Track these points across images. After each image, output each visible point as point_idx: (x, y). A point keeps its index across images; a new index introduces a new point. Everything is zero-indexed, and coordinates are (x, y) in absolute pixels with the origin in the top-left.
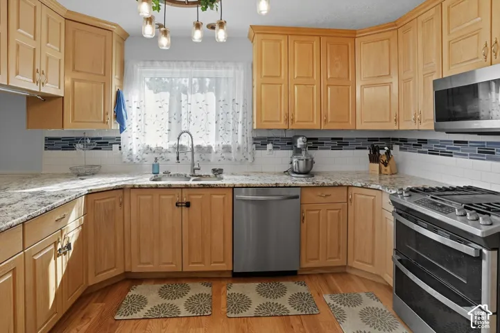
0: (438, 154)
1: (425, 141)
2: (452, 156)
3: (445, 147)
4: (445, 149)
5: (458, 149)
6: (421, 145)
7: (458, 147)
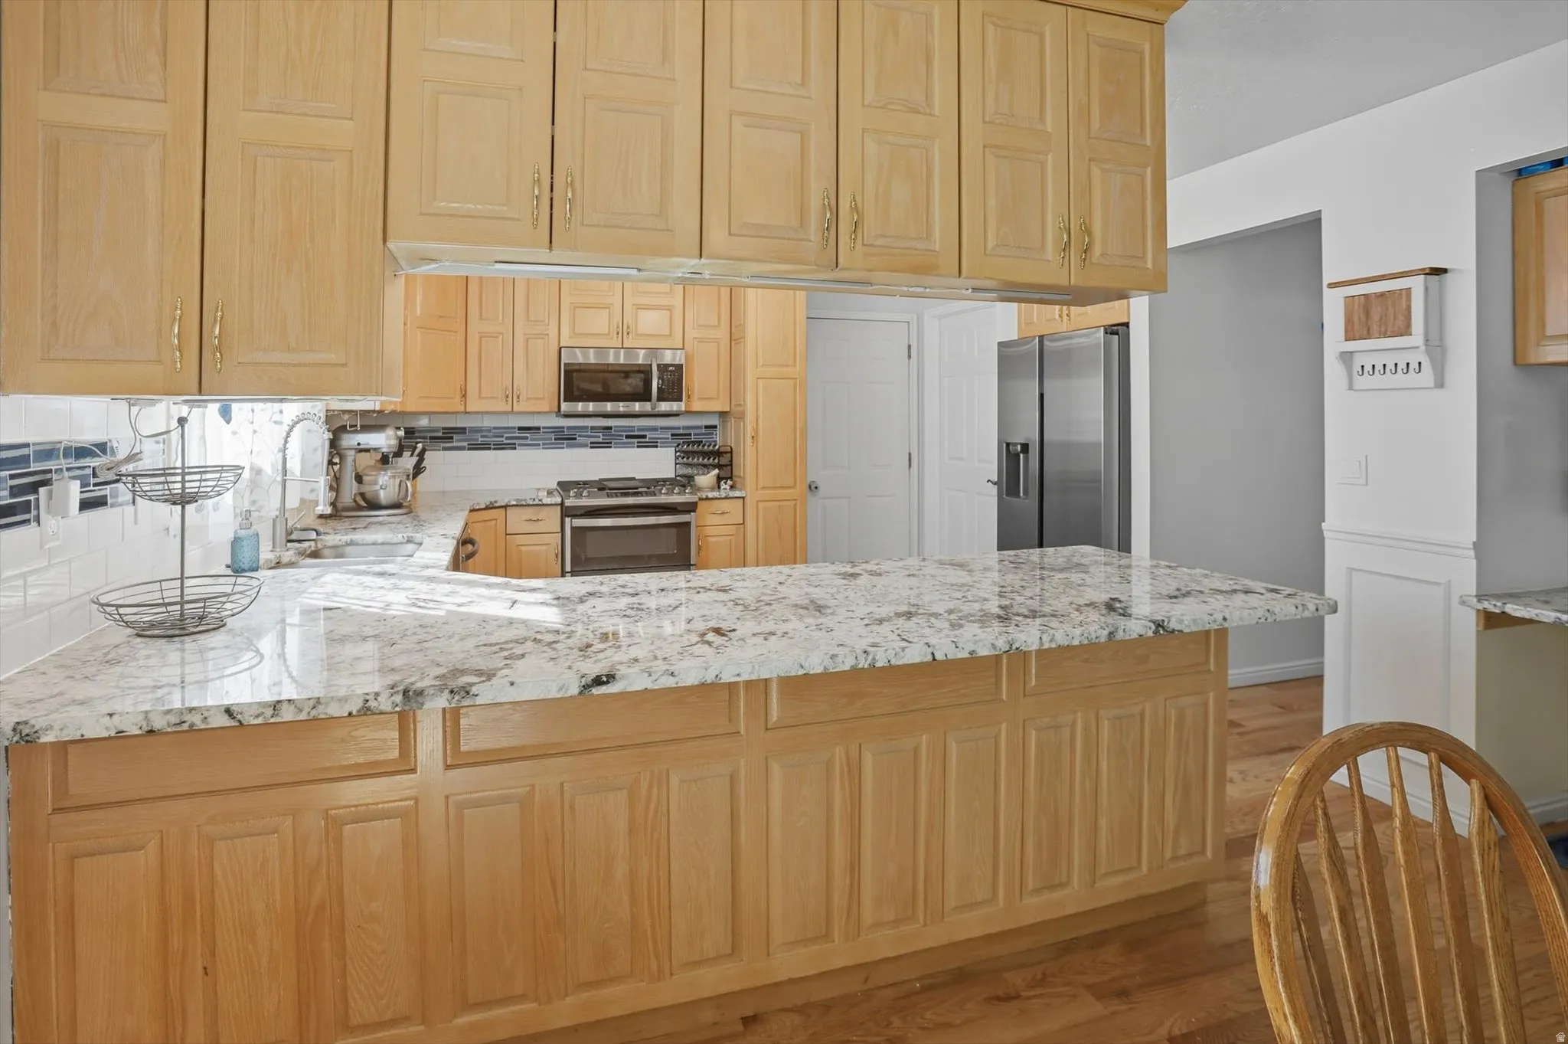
0: (489, 449)
1: (462, 431)
2: (515, 448)
3: (503, 437)
4: (503, 439)
5: (527, 438)
6: (452, 438)
7: (525, 435)
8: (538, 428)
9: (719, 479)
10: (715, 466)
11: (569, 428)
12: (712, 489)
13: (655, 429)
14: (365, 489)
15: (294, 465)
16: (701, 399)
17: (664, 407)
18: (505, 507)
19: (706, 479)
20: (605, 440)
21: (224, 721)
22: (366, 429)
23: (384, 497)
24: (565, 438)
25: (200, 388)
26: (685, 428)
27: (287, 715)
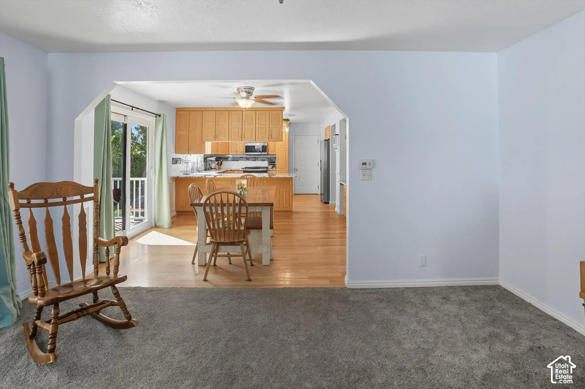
6: (227, 159)
7: (241, 158)
8: (243, 157)
9: (273, 167)
10: (272, 165)
11: (248, 157)
12: (271, 168)
13: (264, 158)
14: (210, 166)
15: (199, 161)
16: (271, 152)
17: (263, 153)
18: (234, 170)
19: (270, 167)
20: (255, 159)
21: (189, 177)
22: (210, 157)
23: (213, 167)
24: (248, 159)
25: (188, 154)
26: (271, 157)
27: (193, 177)
